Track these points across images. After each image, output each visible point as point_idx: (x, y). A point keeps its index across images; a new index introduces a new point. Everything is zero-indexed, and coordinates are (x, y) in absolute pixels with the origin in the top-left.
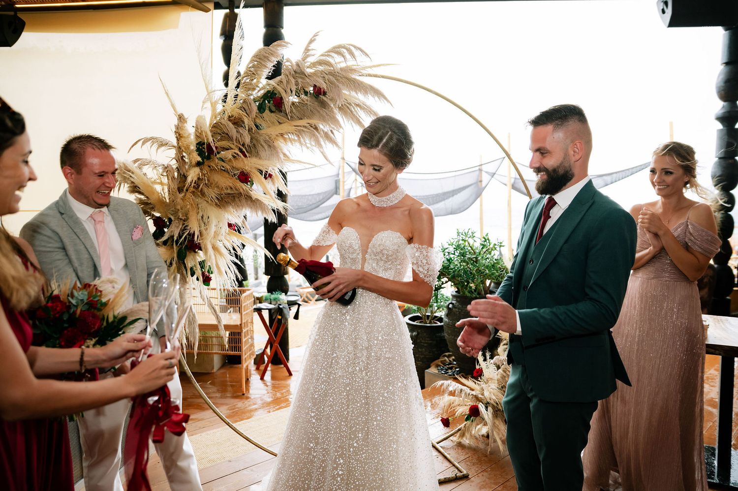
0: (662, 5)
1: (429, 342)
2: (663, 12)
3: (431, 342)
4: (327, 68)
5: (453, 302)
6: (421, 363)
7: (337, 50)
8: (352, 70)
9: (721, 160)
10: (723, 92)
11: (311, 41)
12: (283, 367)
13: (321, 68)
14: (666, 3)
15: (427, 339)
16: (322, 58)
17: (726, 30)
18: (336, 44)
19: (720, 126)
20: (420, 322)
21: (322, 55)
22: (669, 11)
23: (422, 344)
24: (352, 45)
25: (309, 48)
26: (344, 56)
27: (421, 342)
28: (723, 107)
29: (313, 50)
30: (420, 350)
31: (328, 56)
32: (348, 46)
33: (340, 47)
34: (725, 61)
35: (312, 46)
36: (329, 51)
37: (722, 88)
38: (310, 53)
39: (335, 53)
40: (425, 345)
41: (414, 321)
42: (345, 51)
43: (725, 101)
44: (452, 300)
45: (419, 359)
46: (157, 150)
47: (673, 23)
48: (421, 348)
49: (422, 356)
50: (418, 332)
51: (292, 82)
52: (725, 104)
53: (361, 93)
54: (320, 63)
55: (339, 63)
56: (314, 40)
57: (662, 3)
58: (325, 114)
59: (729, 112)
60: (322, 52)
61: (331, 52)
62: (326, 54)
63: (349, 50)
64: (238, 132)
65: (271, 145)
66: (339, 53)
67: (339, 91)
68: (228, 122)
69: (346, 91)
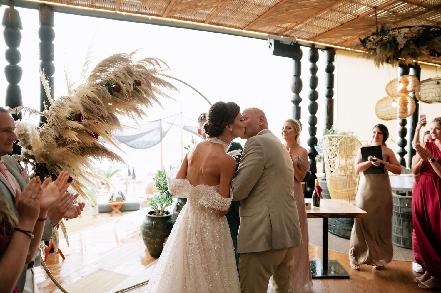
0: (269, 45)
1: (163, 226)
2: (270, 48)
3: (164, 226)
4: (142, 70)
5: (179, 202)
6: (159, 239)
7: (149, 60)
8: (155, 72)
10: (294, 89)
11: (133, 53)
13: (138, 69)
14: (271, 44)
15: (161, 225)
16: (139, 64)
17: (293, 60)
19: (292, 105)
20: (154, 215)
21: (139, 62)
22: (273, 47)
23: (159, 228)
25: (132, 57)
26: (153, 64)
27: (159, 227)
28: (294, 96)
30: (158, 232)
31: (143, 63)
32: (156, 59)
33: (150, 59)
36: (143, 60)
37: (293, 87)
38: (131, 60)
39: (148, 62)
40: (161, 228)
41: (151, 214)
42: (154, 61)
43: (294, 93)
44: (179, 201)
45: (158, 237)
46: (30, 115)
47: (275, 53)
48: (159, 230)
49: (159, 236)
50: (156, 222)
51: (129, 78)
52: (295, 94)
53: (161, 86)
54: (139, 66)
55: (149, 67)
56: (136, 53)
57: (269, 43)
58: (142, 98)
59: (297, 98)
60: (139, 60)
61: (145, 61)
62: (142, 61)
63: (156, 61)
64: (98, 108)
65: (114, 117)
66: (150, 62)
67: (150, 84)
68: (90, 101)
69: (153, 85)
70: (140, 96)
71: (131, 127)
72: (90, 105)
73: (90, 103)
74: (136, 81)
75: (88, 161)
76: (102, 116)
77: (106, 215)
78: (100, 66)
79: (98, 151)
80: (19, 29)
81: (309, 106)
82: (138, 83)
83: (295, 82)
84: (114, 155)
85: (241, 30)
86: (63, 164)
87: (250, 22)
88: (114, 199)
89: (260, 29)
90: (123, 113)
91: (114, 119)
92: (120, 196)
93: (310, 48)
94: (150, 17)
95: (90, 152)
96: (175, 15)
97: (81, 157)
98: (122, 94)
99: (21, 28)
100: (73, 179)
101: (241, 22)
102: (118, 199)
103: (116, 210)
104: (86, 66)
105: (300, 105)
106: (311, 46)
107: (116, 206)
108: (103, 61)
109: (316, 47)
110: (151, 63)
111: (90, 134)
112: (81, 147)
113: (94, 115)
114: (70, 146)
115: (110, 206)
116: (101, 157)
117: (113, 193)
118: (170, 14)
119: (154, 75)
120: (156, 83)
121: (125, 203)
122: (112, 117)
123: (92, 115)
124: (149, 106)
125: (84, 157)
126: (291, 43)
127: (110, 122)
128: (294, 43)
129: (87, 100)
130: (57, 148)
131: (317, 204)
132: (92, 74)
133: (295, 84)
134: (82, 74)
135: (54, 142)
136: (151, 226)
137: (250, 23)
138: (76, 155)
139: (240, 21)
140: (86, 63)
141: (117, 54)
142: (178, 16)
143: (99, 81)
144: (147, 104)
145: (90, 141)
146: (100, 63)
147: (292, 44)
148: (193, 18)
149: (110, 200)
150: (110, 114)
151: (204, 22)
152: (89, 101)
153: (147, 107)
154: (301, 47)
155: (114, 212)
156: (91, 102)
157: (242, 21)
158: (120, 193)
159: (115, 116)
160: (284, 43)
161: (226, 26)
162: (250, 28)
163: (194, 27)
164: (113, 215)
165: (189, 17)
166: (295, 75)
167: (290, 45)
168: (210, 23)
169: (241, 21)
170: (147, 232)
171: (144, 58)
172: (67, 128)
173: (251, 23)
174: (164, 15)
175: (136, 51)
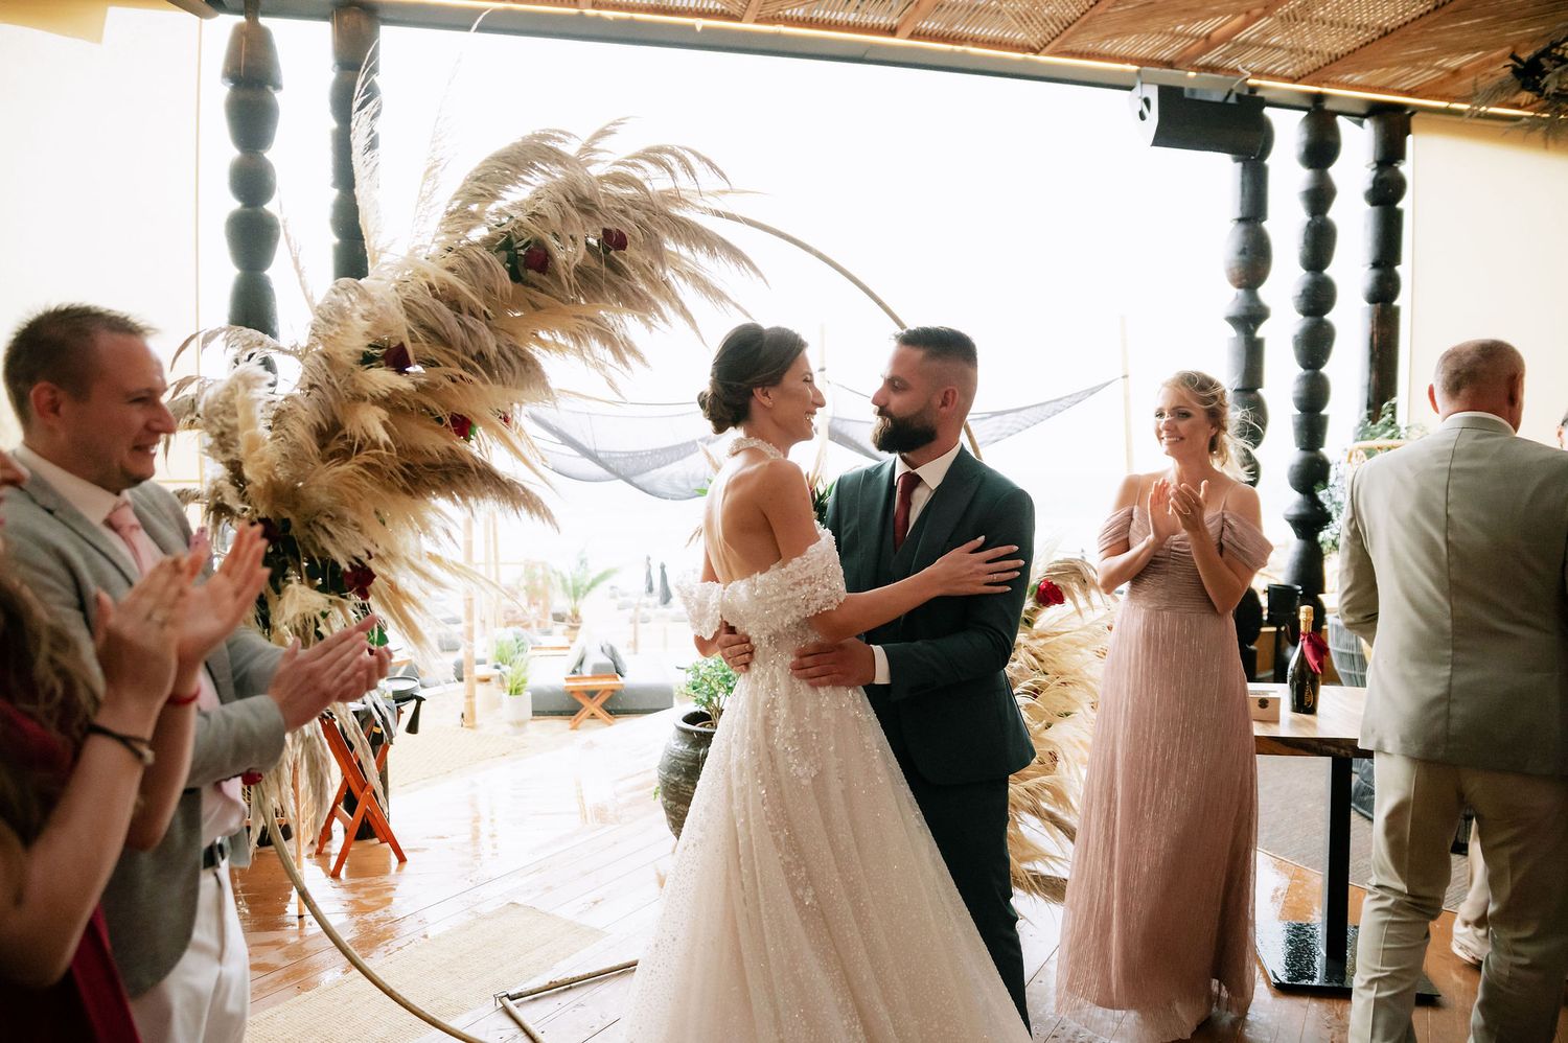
0: (1141, 106)
2: (1142, 116)
4: (631, 191)
7: (654, 156)
8: (677, 199)
9: (1238, 393)
10: (1236, 271)
11: (603, 133)
12: (375, 845)
13: (615, 190)
14: (1147, 102)
16: (622, 169)
17: (1236, 161)
18: (656, 144)
19: (1231, 332)
20: (706, 725)
21: (619, 164)
22: (1153, 116)
24: (690, 151)
25: (595, 147)
26: (670, 171)
28: (1237, 297)
29: (601, 151)
31: (634, 165)
32: (680, 150)
33: (660, 150)
34: (1238, 215)
35: (601, 144)
36: (636, 156)
37: (1234, 265)
38: (594, 157)
39: (650, 161)
41: (693, 723)
42: (673, 159)
43: (1239, 287)
47: (1164, 138)
52: (1241, 292)
53: (701, 252)
54: (616, 179)
55: (657, 182)
56: (612, 133)
57: (1140, 101)
58: (630, 292)
59: (1248, 308)
60: (619, 157)
61: (640, 158)
62: (630, 161)
63: (681, 159)
64: (463, 326)
65: (525, 357)
66: (659, 163)
67: (659, 243)
68: (437, 302)
69: (670, 245)
70: (622, 285)
71: (590, 398)
72: (438, 316)
73: (439, 310)
74: (606, 232)
75: (431, 516)
76: (480, 353)
77: (559, 724)
78: (478, 179)
79: (466, 477)
80: (270, 88)
81: (1296, 337)
82: (614, 241)
83: (1239, 248)
84: (522, 493)
85: (1031, 56)
86: (339, 519)
87: (1066, 24)
88: (587, 670)
89: (1107, 47)
90: (560, 348)
91: (525, 365)
92: (606, 660)
93: (1305, 113)
94: (700, 23)
95: (437, 482)
96: (788, 13)
97: (405, 499)
98: (557, 278)
99: (278, 87)
100: (374, 576)
101: (1031, 27)
102: (599, 671)
103: (592, 707)
104: (432, 182)
105: (1259, 334)
106: (1308, 104)
107: (592, 694)
108: (486, 161)
109: (1329, 105)
110: (664, 165)
111: (440, 420)
112: (408, 466)
113: (451, 351)
114: (363, 457)
115: (572, 692)
116: (476, 499)
117: (584, 649)
118: (771, 10)
119: (676, 212)
120: (681, 244)
121: (622, 685)
122: (519, 357)
123: (446, 352)
124: (654, 322)
125: (418, 502)
126: (1227, 97)
127: (510, 375)
128: (1239, 96)
129: (426, 299)
130: (322, 467)
131: (1305, 704)
132: (450, 209)
133: (1243, 252)
134: (420, 209)
135: (312, 446)
136: (690, 764)
137: (1066, 28)
138: (391, 491)
139: (1028, 22)
140: (429, 170)
141: (537, 133)
142: (800, 12)
143: (479, 233)
144: (647, 311)
145: (436, 442)
146: (477, 170)
147: (1232, 100)
148: (852, 17)
149: (574, 672)
150: (510, 349)
151: (892, 32)
152: (433, 300)
153: (649, 325)
154: (1268, 111)
155: (584, 714)
156: (443, 307)
157: (1035, 22)
158: (607, 648)
159: (530, 356)
160: (1198, 97)
161: (975, 41)
162: (1068, 47)
163: (859, 53)
164: (581, 725)
165: (840, 16)
166: (1240, 220)
167: (1224, 104)
168: (915, 35)
169: (1032, 22)
170: (676, 785)
171: (639, 146)
172: (359, 397)
173: (1070, 25)
174: (749, 13)
175: (612, 127)
